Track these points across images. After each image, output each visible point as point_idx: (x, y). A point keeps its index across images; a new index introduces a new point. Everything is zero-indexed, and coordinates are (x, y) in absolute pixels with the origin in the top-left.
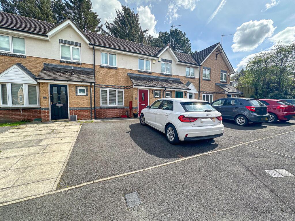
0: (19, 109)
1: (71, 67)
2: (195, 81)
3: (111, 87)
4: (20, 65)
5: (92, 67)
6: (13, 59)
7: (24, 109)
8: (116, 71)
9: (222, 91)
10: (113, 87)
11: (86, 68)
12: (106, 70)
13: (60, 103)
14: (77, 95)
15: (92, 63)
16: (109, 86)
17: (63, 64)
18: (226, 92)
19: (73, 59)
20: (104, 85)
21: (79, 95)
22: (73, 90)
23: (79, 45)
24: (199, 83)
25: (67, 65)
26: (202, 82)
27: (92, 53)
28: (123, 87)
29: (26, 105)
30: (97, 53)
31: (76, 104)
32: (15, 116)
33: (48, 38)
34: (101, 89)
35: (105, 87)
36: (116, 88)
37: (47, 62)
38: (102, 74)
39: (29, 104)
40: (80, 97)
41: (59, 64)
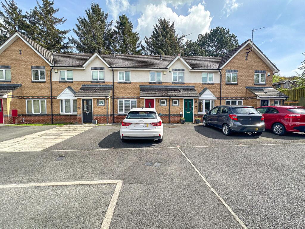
0: (68, 115)
1: (98, 85)
2: (214, 86)
3: (126, 98)
4: (70, 88)
5: (112, 84)
6: (67, 84)
7: (71, 115)
8: (130, 85)
9: (253, 95)
10: (128, 98)
11: (108, 85)
12: (122, 84)
13: (88, 112)
14: (98, 105)
15: (112, 81)
16: (125, 97)
17: (93, 84)
18: (257, 97)
19: (100, 79)
20: (121, 97)
21: (99, 106)
22: (96, 102)
23: (103, 69)
24: (221, 88)
25: (95, 84)
26: (224, 87)
27: (112, 73)
28: (136, 98)
29: (72, 113)
30: (115, 73)
31: (97, 112)
32: (67, 120)
33: (84, 68)
34: (118, 100)
35: (121, 99)
36: (130, 99)
37: (84, 84)
38: (119, 88)
39: (73, 112)
40: (100, 107)
41: (91, 84)
